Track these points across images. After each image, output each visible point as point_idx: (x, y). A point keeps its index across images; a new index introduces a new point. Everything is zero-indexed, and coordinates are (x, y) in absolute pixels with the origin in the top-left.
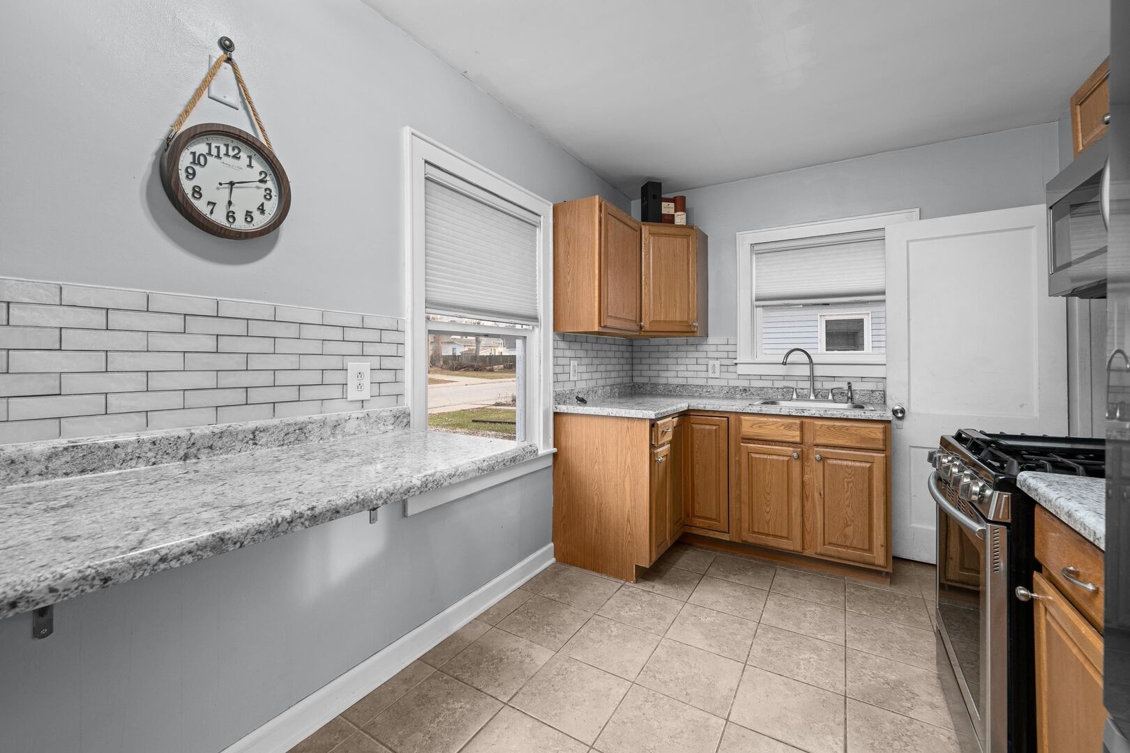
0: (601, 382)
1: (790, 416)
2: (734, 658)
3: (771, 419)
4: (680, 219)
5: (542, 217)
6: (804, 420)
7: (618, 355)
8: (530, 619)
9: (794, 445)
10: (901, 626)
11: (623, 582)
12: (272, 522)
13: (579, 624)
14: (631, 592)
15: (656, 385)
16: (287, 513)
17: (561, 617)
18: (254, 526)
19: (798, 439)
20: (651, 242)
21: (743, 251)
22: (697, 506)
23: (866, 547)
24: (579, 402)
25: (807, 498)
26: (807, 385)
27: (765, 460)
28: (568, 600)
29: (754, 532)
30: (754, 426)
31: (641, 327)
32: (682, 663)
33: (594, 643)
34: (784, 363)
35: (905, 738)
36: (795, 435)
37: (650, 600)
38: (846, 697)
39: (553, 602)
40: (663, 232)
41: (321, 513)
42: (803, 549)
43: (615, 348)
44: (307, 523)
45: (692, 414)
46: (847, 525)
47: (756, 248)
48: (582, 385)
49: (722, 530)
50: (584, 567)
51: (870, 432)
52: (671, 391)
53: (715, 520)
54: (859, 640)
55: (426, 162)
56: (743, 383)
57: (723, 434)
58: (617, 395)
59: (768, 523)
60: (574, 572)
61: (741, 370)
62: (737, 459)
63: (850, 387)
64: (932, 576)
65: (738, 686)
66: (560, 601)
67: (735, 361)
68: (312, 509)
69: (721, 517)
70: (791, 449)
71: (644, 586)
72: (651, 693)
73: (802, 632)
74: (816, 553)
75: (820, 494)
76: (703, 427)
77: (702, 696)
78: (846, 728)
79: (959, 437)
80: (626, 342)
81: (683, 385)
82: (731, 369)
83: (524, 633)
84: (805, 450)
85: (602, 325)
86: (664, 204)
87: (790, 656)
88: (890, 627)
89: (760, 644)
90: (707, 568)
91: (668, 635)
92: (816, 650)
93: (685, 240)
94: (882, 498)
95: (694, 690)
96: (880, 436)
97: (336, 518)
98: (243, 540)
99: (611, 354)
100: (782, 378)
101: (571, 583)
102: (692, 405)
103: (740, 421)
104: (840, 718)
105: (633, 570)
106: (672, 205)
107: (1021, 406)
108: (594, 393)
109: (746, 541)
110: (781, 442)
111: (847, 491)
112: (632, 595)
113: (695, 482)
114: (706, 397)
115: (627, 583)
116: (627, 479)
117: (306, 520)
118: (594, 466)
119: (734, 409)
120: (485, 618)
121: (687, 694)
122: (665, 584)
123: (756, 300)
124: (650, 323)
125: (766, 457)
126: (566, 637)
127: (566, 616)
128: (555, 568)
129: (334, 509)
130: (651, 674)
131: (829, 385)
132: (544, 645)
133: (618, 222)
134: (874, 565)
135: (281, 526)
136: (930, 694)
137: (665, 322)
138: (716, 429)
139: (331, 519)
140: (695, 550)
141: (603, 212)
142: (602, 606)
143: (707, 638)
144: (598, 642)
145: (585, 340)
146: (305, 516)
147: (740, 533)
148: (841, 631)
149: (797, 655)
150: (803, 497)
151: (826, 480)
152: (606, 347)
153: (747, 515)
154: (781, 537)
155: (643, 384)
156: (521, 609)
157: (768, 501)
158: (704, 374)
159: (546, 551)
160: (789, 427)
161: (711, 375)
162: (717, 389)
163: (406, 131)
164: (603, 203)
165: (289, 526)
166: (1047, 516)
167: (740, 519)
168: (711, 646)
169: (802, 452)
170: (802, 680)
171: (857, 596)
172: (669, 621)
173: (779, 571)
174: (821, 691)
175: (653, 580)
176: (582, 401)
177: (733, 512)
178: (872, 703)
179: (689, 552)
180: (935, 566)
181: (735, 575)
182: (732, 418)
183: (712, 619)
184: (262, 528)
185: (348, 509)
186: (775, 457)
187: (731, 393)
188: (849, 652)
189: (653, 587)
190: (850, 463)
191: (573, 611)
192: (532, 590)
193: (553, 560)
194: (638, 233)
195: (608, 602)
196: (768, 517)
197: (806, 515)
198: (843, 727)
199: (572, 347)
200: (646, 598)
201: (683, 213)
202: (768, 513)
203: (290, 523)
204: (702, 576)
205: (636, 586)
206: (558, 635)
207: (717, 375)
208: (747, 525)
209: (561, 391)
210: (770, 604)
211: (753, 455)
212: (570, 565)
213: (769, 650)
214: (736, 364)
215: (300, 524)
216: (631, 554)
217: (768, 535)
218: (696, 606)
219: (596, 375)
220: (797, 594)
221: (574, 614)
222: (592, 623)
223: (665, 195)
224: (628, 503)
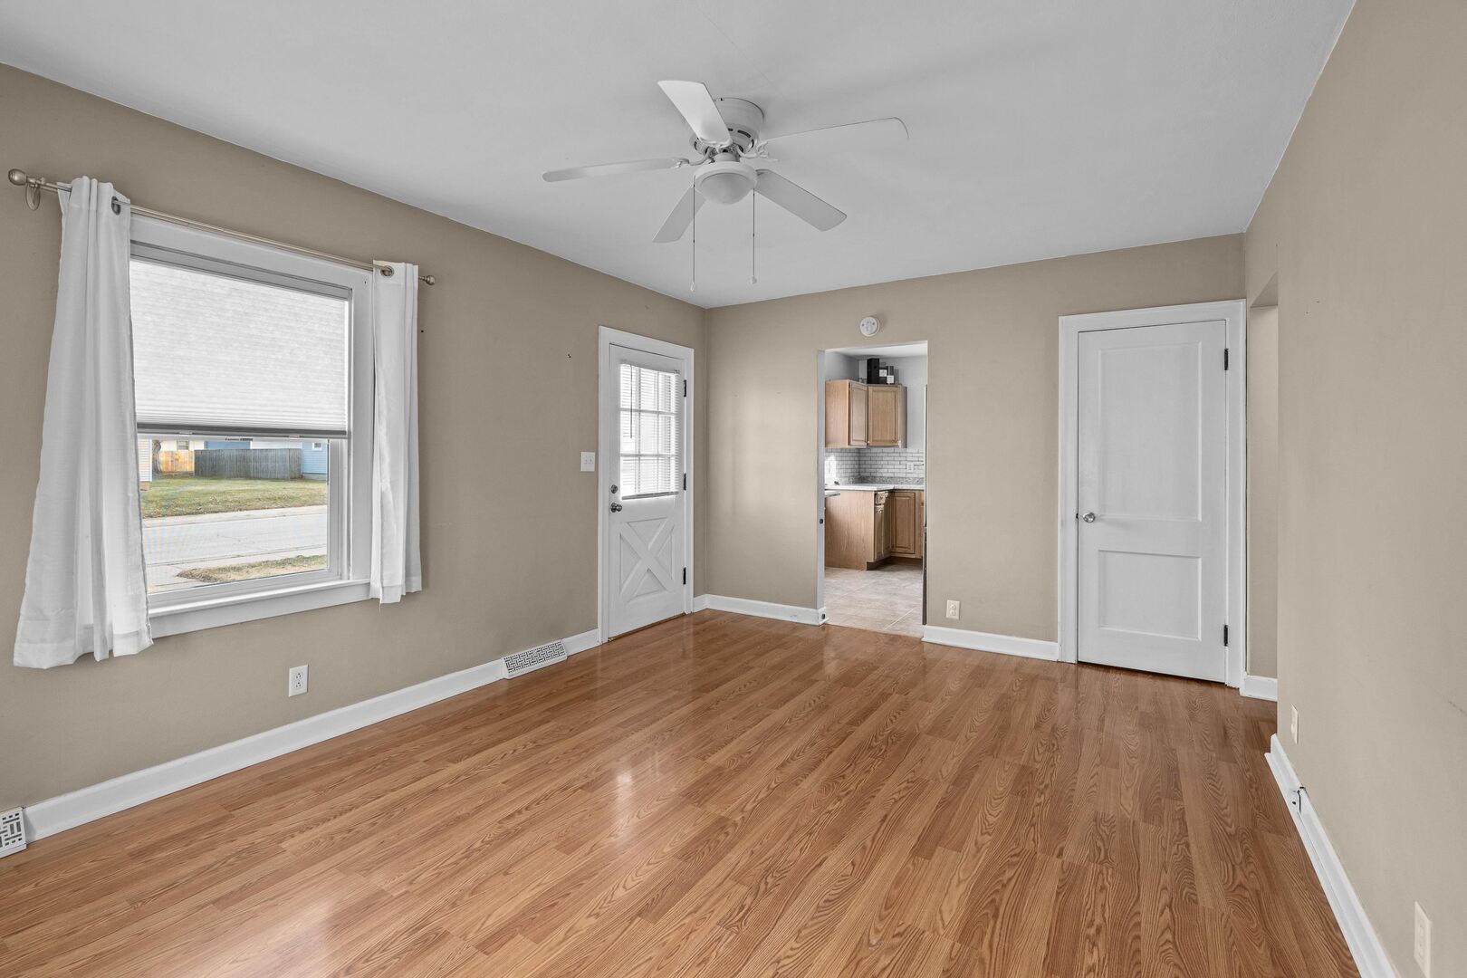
0: (845, 474)
4: (890, 379)
7: (852, 460)
15: (874, 476)
20: (875, 396)
22: (898, 540)
24: (835, 484)
31: (868, 444)
40: (880, 390)
43: (850, 454)
45: (896, 491)
52: (883, 479)
53: (908, 547)
58: (855, 480)
60: (836, 570)
76: (902, 498)
80: (856, 454)
81: (892, 477)
82: (920, 467)
85: (851, 445)
86: (881, 371)
93: (894, 392)
99: (848, 460)
102: (897, 487)
103: (921, 495)
105: (865, 565)
106: (886, 372)
108: (842, 479)
113: (897, 526)
124: (873, 441)
137: (881, 441)
138: (909, 500)
152: (846, 456)
155: (867, 475)
158: (904, 470)
161: (908, 471)
162: (911, 479)
164: (851, 383)
176: (837, 483)
179: (892, 562)
182: (917, 493)
187: (920, 481)
194: (867, 391)
201: (892, 376)
205: (868, 572)
207: (912, 471)
212: (835, 567)
216: (864, 558)
219: (841, 471)
223: (881, 366)
224: (863, 532)
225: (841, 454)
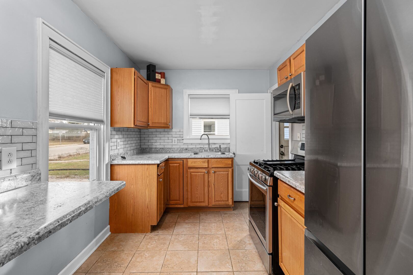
0: (129, 149)
1: (205, 158)
2: (194, 249)
3: (198, 160)
4: (163, 81)
5: (105, 73)
6: (209, 159)
7: (136, 136)
8: (106, 263)
9: (205, 169)
10: (238, 223)
11: (145, 234)
12: (19, 247)
13: (130, 257)
14: (150, 237)
15: (151, 148)
16: (26, 240)
17: (121, 257)
18: (9, 252)
19: (207, 166)
20: (153, 90)
21: (186, 97)
22: (171, 196)
23: (227, 200)
24: (122, 159)
25: (210, 186)
26: (207, 146)
27: (196, 175)
28: (122, 249)
29: (192, 202)
30: (192, 163)
31: (148, 125)
32: (176, 258)
33: (140, 263)
34: (201, 139)
35: (246, 256)
36: (206, 165)
37: (159, 238)
38: (229, 250)
39: (115, 252)
40: (157, 86)
41: (43, 235)
42: (208, 205)
43: (134, 133)
44: (36, 242)
45: (169, 160)
46: (221, 194)
47: (190, 96)
48: (121, 151)
49: (181, 203)
50: (126, 232)
51: (228, 162)
52: (157, 151)
53: (178, 200)
54: (228, 231)
55: (50, 39)
56: (185, 147)
57: (181, 167)
58: (135, 154)
59: (197, 198)
60: (121, 236)
61: (185, 141)
62: (186, 175)
63: (220, 147)
64: (248, 205)
65: (198, 259)
66: (118, 250)
67: (183, 138)
68: (38, 233)
69: (181, 199)
70: (205, 170)
71: (154, 233)
72: (168, 273)
73: (213, 233)
74: (213, 205)
75: (214, 185)
76: (174, 165)
77: (187, 267)
78: (231, 260)
79: (254, 162)
80: (139, 131)
81: (163, 148)
82: (181, 141)
83: (105, 270)
84: (209, 170)
85: (135, 124)
86: (157, 74)
87: (211, 243)
88: (235, 224)
89: (201, 242)
90: (176, 219)
91: (169, 250)
92: (218, 238)
93: (166, 90)
94: (231, 183)
95: (183, 266)
96: (231, 163)
97: (50, 235)
98: (4, 262)
99: (132, 136)
100: (199, 144)
101: (122, 241)
102: (170, 156)
103: (187, 161)
104: (229, 257)
105: (149, 227)
106: (160, 75)
107: (262, 151)
108: (127, 154)
109: (190, 206)
110: (202, 168)
111: (222, 182)
112: (151, 238)
113: (171, 187)
114: (171, 153)
115: (147, 234)
116: (147, 190)
117: (36, 241)
118: (131, 186)
119: (185, 157)
120: (80, 271)
121: (181, 268)
122: (162, 230)
123: (190, 115)
124: (152, 123)
125: (196, 174)
126: (126, 265)
127: (123, 256)
128: (112, 237)
129: (48, 231)
130: (166, 266)
131: (214, 146)
132: (116, 272)
133: (141, 80)
134: (229, 205)
135: (24, 247)
136: (249, 241)
137: (158, 123)
138: (179, 165)
139: (48, 237)
140: (170, 213)
141: (136, 76)
142: (139, 247)
143: (183, 246)
144: (141, 262)
145: (123, 130)
146: (36, 238)
147: (188, 203)
148: (223, 229)
149: (213, 242)
150: (209, 186)
151: (216, 179)
152: (131, 133)
153: (190, 196)
154: (201, 202)
155: (146, 148)
156: (99, 260)
157: (197, 190)
158: (171, 144)
159: (107, 230)
160: (204, 162)
161: (173, 144)
162: (176, 149)
163: (39, 21)
164: (136, 72)
165: (28, 246)
166: (281, 182)
167: (187, 198)
168: (185, 248)
169: (208, 170)
170: (216, 249)
171: (225, 217)
172: (168, 244)
173: (201, 214)
174: (222, 251)
175: (157, 230)
176: (124, 158)
177: (185, 196)
178: (236, 249)
179: (168, 215)
180: (248, 202)
181: (187, 220)
182: (185, 160)
183: (183, 238)
184: (14, 251)
185: (55, 229)
186: (199, 173)
187: (181, 151)
188: (227, 235)
189: (158, 232)
190: (222, 173)
191: (126, 253)
192: (102, 250)
193: (110, 233)
194: (147, 85)
195: (141, 244)
196: (197, 196)
197: (209, 192)
198: (230, 259)
199: (118, 133)
200: (156, 238)
201: (164, 79)
202: (197, 194)
203: (28, 244)
204: (175, 223)
205: (151, 234)
206: (122, 266)
207: (176, 144)
208: (190, 200)
209: (113, 154)
210: (201, 227)
211: (192, 174)
212: (119, 233)
213: (204, 243)
214: (183, 139)
215: (33, 244)
216: (149, 221)
217: (197, 202)
218: (176, 235)
219: (127, 146)
220: (208, 221)
221: (127, 254)
222: (136, 255)
223: (157, 71)
224: (147, 200)
225: (127, 133)
